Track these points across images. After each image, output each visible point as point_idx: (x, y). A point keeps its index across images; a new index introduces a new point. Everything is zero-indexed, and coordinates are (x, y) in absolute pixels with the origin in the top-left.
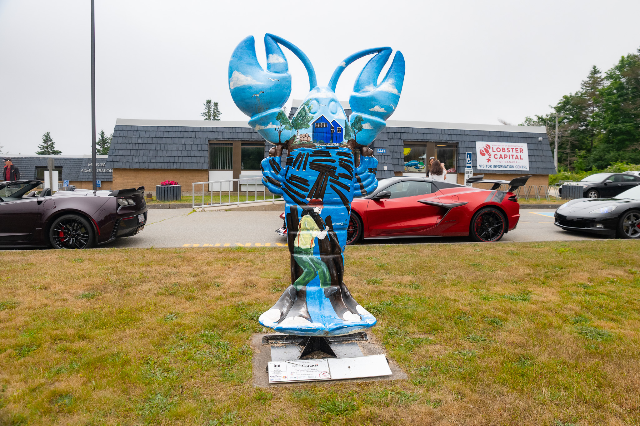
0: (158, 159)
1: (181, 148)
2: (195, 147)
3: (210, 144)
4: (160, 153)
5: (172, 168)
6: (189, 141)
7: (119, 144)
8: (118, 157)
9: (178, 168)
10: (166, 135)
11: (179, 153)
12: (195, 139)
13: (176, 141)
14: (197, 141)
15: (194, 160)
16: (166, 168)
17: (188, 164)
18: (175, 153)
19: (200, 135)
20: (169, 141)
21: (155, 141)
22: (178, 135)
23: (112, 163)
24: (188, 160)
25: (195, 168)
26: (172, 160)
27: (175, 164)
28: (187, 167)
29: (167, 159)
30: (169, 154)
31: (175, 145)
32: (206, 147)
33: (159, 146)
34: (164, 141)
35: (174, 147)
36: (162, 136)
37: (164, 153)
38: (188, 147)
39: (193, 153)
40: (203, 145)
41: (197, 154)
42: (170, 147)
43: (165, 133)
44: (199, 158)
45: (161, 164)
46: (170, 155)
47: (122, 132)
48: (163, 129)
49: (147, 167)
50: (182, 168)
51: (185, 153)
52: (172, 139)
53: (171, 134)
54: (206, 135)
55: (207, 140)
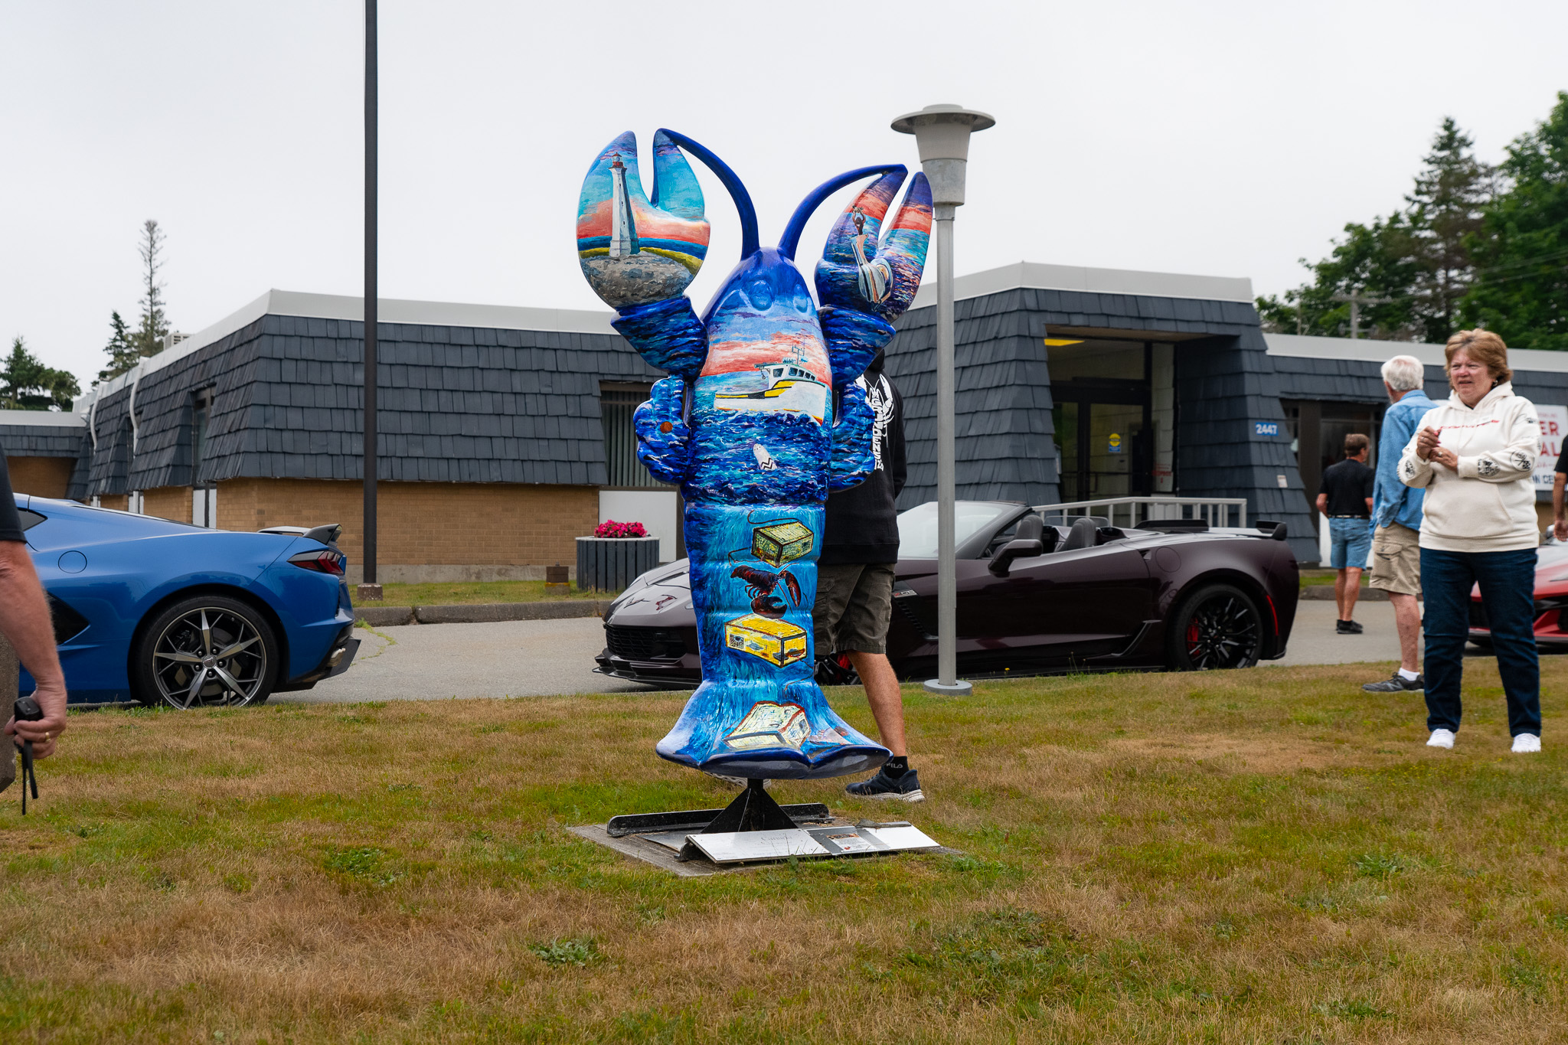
0: (433, 447)
1: (510, 409)
2: (557, 406)
3: (606, 395)
4: (440, 425)
5: (485, 479)
6: (533, 384)
7: (286, 388)
8: (287, 435)
9: (508, 478)
10: (452, 357)
11: (505, 426)
12: (556, 376)
13: (492, 380)
14: (565, 384)
15: (560, 451)
16: (466, 479)
17: (538, 467)
18: (491, 427)
19: (572, 362)
20: (465, 380)
21: (416, 378)
22: (497, 358)
23: (266, 458)
24: (536, 451)
25: (564, 479)
26: (483, 449)
27: (494, 464)
28: (539, 475)
29: (465, 448)
30: (470, 426)
31: (487, 397)
32: (594, 406)
33: (432, 396)
34: (450, 380)
35: (485, 404)
36: (441, 363)
37: (452, 425)
38: (533, 405)
39: (551, 428)
40: (586, 400)
41: (568, 429)
42: (474, 403)
43: (450, 351)
44: (572, 445)
45: (444, 464)
46: (475, 433)
47: (295, 341)
48: (442, 337)
49: (397, 476)
50: (519, 479)
51: (525, 427)
52: (478, 373)
53: (469, 357)
54: (591, 363)
55: (595, 379)
